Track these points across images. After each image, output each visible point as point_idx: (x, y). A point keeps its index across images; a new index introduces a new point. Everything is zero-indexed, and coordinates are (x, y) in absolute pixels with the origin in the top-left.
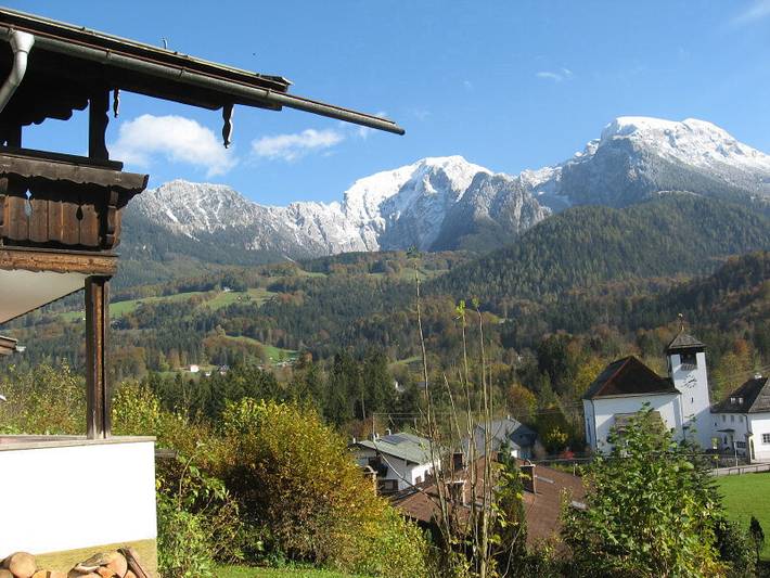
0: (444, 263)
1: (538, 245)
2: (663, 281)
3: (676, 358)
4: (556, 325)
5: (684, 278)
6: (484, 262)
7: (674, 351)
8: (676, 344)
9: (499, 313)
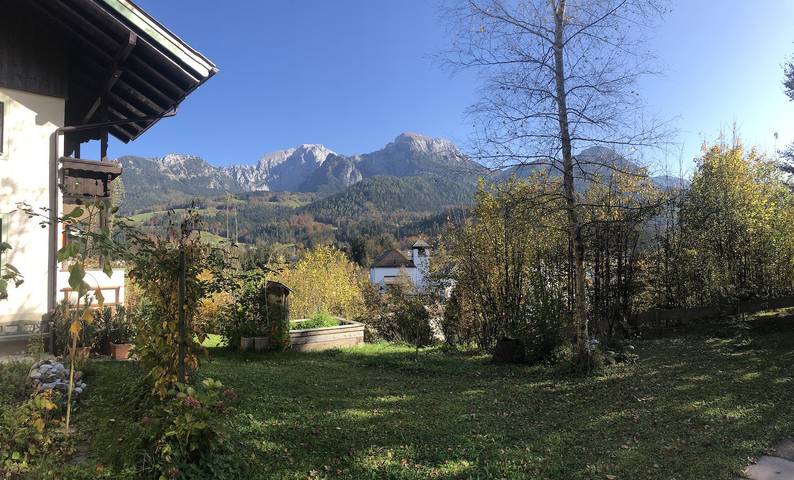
0: (309, 198)
1: (358, 192)
2: (417, 215)
3: (416, 251)
4: (364, 232)
5: (428, 214)
6: (330, 199)
7: (415, 248)
8: (416, 244)
9: (335, 225)
